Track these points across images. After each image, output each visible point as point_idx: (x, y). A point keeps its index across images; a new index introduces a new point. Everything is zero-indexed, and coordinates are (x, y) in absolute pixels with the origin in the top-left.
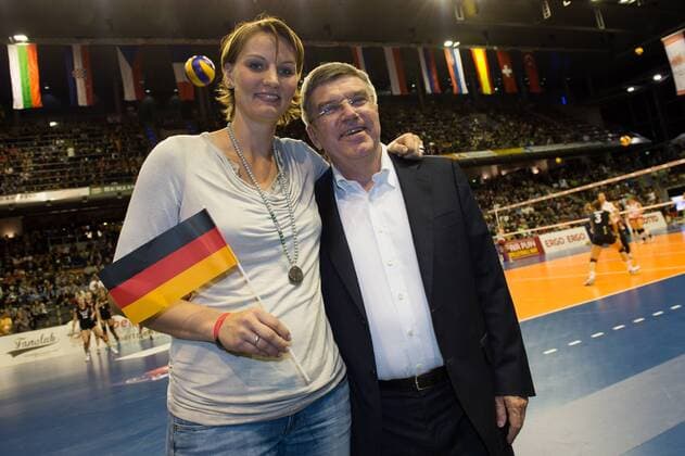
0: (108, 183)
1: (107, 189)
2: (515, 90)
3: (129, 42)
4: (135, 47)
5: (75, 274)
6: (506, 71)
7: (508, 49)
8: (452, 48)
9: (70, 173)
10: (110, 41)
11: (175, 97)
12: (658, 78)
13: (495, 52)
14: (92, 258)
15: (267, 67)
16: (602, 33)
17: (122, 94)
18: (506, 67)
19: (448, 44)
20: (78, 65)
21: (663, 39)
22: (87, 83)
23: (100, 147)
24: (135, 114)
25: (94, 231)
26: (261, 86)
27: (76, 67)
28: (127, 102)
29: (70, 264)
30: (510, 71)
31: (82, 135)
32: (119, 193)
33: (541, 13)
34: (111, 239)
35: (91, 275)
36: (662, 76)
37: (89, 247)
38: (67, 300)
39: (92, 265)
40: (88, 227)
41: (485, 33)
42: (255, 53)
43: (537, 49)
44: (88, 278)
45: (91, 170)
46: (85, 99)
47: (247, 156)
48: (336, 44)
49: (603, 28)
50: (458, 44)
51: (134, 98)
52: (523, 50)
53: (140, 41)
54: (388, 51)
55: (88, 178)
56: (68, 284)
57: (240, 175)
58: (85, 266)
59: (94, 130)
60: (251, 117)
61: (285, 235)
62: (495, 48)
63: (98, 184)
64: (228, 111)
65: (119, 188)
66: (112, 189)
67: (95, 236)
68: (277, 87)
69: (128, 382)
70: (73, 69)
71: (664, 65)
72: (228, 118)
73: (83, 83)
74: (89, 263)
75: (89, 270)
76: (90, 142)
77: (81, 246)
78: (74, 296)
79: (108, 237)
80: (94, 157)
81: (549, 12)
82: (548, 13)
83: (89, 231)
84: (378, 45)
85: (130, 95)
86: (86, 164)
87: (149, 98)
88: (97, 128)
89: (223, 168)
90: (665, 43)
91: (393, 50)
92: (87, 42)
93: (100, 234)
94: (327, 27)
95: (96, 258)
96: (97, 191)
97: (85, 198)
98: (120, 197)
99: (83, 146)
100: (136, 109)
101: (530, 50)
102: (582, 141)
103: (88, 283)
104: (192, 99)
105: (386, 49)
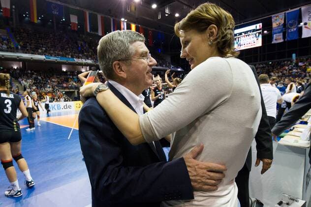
7: (144, 27)
8: (124, 21)
11: (1, 14)
13: (139, 27)
19: (123, 19)
33: (158, 17)
41: (137, 19)
43: (154, 30)
48: (78, 8)
50: (126, 20)
52: (149, 29)
54: (99, 17)
62: (139, 25)
82: (160, 17)
84: (95, 13)
91: (101, 17)
101: (152, 30)
102: (163, 66)
104: (9, 16)
105: (98, 15)
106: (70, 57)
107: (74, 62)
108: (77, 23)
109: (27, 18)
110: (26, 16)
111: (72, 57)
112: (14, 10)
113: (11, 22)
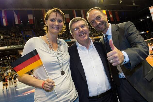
0: (12, 45)
1: (11, 47)
2: (113, 21)
3: (16, 9)
4: (18, 11)
5: (4, 69)
6: (111, 16)
7: (112, 10)
9: (2, 43)
10: (11, 9)
11: (28, 23)
12: (148, 17)
13: (108, 11)
14: (8, 64)
15: (55, 21)
16: (134, 6)
17: (15, 22)
18: (111, 15)
20: (3, 15)
21: (149, 8)
22: (6, 20)
23: (9, 36)
24: (18, 28)
25: (8, 57)
26: (54, 25)
27: (3, 16)
28: (16, 24)
29: (2, 66)
30: (112, 16)
31: (5, 33)
32: (15, 48)
33: (120, 2)
34: (13, 60)
35: (8, 68)
36: (149, 17)
37: (7, 62)
38: (1, 75)
39: (8, 66)
40: (7, 56)
41: (106, 7)
42: (52, 17)
43: (118, 10)
44: (7, 69)
45: (7, 42)
46: (5, 24)
47: (51, 43)
49: (134, 5)
51: (18, 24)
52: (115, 11)
53: (19, 9)
55: (6, 44)
56: (2, 71)
57: (49, 47)
58: (6, 66)
59: (8, 32)
60: (52, 33)
61: (60, 62)
62: (108, 10)
63: (9, 45)
64: (46, 32)
65: (14, 46)
66: (13, 47)
67: (8, 59)
68: (58, 25)
69: (18, 96)
70: (2, 16)
71: (149, 14)
72: (46, 33)
73: (5, 20)
74: (7, 65)
75: (7, 67)
76: (7, 35)
77: (5, 61)
78: (3, 74)
79: (12, 59)
80: (8, 39)
81: (121, 1)
83: (7, 57)
84: (79, 10)
85: (17, 23)
86: (6, 40)
87: (22, 23)
88: (9, 31)
89: (45, 46)
90: (150, 9)
91: (83, 11)
92: (6, 9)
93: (10, 58)
94: (66, 5)
95: (9, 64)
96: (9, 47)
97: (6, 49)
98: (15, 49)
99: (5, 36)
100: (18, 26)
103: (7, 71)
104: (33, 23)
105: (81, 10)
106: (68, 39)
107: (70, 41)
108: (69, 18)
109: (41, 23)
110: (41, 21)
111: (69, 39)
112: (34, 20)
113: (33, 27)
